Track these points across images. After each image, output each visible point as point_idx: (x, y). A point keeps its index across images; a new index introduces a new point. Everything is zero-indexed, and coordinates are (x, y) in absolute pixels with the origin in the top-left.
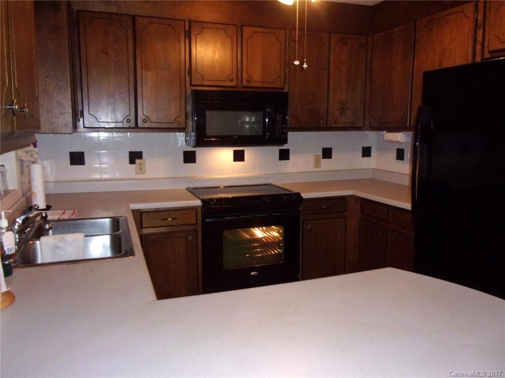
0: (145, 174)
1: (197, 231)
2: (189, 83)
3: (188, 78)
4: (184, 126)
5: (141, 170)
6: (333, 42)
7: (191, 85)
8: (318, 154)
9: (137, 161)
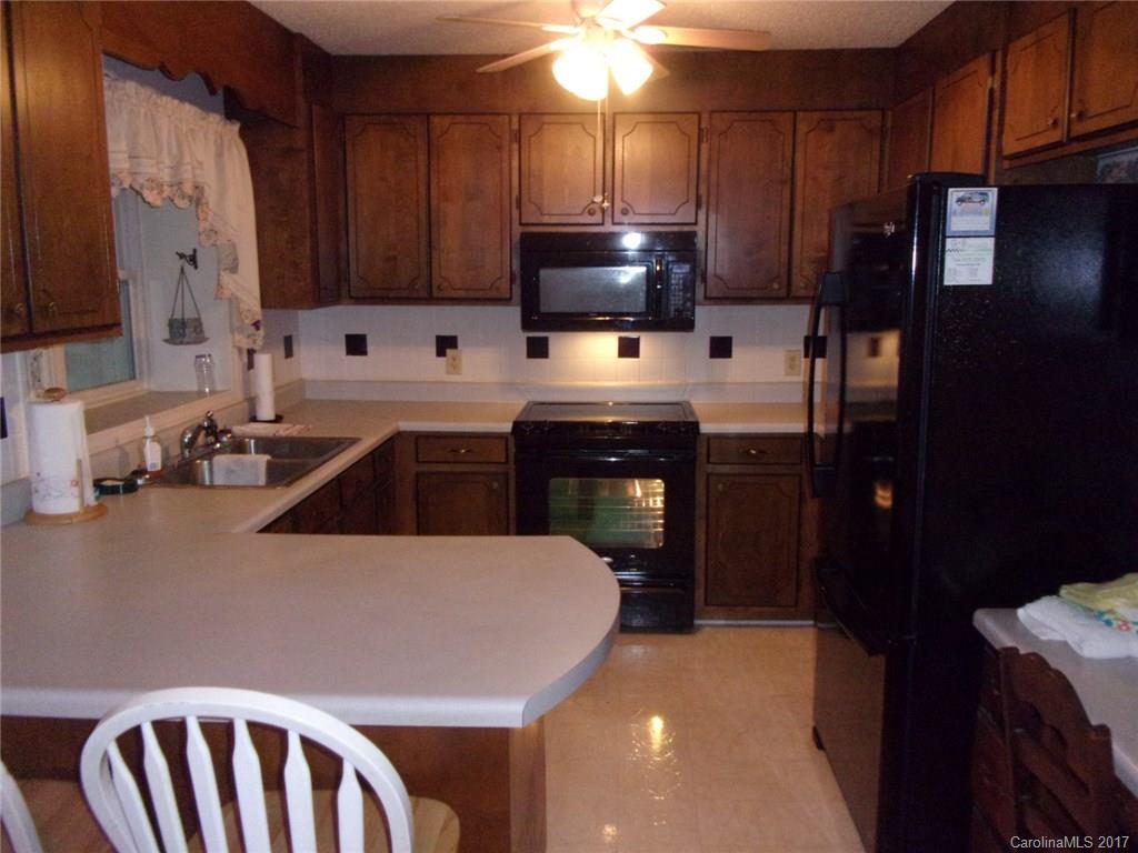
0: (459, 374)
1: (506, 474)
2: (517, 222)
3: (515, 213)
4: (508, 296)
5: (454, 368)
6: (802, 129)
7: (521, 224)
8: (794, 348)
9: (449, 351)
